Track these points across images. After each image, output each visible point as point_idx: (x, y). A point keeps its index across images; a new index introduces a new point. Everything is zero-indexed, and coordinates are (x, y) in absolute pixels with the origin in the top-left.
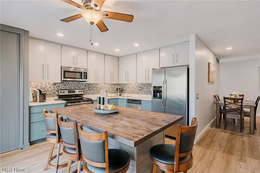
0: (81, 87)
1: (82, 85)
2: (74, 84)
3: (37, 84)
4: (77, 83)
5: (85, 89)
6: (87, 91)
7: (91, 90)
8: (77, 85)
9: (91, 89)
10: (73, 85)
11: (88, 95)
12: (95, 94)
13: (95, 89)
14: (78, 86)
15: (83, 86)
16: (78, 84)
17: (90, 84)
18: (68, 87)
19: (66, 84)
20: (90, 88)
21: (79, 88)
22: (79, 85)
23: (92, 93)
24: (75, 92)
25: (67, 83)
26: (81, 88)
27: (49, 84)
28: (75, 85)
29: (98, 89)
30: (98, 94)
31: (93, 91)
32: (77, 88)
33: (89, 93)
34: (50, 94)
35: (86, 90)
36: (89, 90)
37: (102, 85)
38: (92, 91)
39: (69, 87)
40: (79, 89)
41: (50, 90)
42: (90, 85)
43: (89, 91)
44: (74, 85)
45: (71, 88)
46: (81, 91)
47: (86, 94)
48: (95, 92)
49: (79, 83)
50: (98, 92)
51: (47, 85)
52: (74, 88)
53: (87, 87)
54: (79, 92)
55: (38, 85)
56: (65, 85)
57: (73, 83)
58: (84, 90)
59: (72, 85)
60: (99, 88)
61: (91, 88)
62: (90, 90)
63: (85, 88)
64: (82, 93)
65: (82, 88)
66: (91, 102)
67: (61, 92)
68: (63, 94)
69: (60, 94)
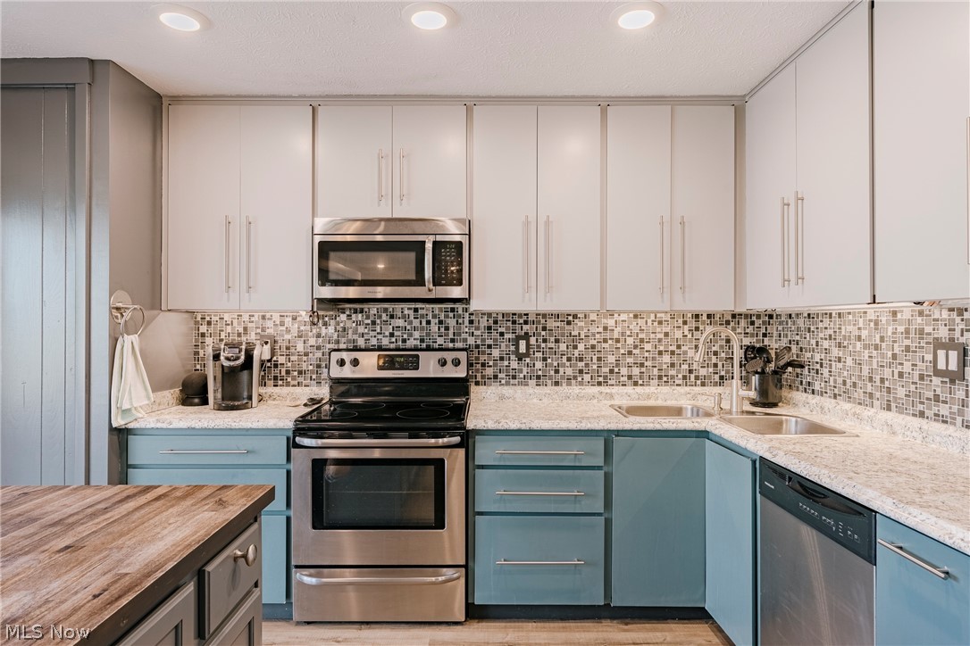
0: (464, 336)
1: (471, 322)
2: (422, 316)
3: (246, 317)
4: (440, 309)
5: (489, 347)
6: (506, 363)
7: (527, 355)
8: (441, 322)
9: (528, 346)
10: (416, 323)
11: (508, 384)
12: (557, 384)
13: (563, 347)
14: (447, 328)
15: (477, 329)
16: (447, 317)
17: (520, 316)
18: (387, 334)
19: (380, 317)
20: (523, 344)
21: (453, 341)
22: (452, 322)
23: (538, 377)
24: (417, 368)
25: (386, 310)
26: (465, 340)
27: (294, 319)
28: (428, 322)
29: (581, 347)
30: (581, 383)
31: (545, 359)
32: (440, 341)
33: (514, 377)
34: (300, 373)
35: (496, 353)
36: (513, 357)
37: (611, 322)
38: (539, 365)
39: (392, 335)
40: (451, 345)
41: (300, 347)
42: (526, 322)
43: (514, 364)
44: (424, 323)
45: (404, 341)
46: (457, 363)
47: (496, 377)
48: (557, 371)
49: (451, 315)
50: (581, 372)
51: (288, 321)
52: (422, 341)
53: (502, 334)
54: (443, 363)
55: (250, 325)
56: (374, 323)
57: (416, 310)
58: (484, 353)
59: (411, 323)
60: (595, 342)
61: (533, 340)
62: (520, 358)
63: (491, 342)
64: (461, 373)
65: (471, 341)
66: (457, 439)
67: (342, 363)
68: (347, 372)
69: (337, 372)
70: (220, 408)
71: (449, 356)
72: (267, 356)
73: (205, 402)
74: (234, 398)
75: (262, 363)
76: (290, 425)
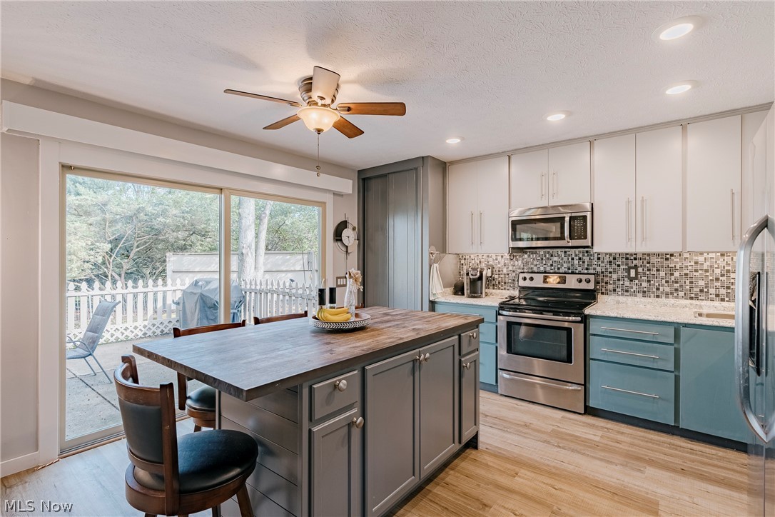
0: (594, 266)
1: (599, 259)
2: (569, 255)
3: (480, 256)
4: (580, 252)
5: (610, 273)
6: (621, 283)
7: (636, 278)
8: (580, 259)
9: (637, 273)
10: (565, 259)
11: (622, 295)
12: (658, 296)
13: (662, 274)
14: (584, 262)
15: (603, 262)
16: (583, 256)
17: (631, 255)
18: (549, 265)
19: (545, 256)
20: (633, 273)
21: (587, 269)
22: (586, 259)
23: (644, 292)
24: (565, 283)
25: (549, 252)
26: (595, 269)
27: (502, 257)
28: (573, 259)
29: (677, 274)
30: (677, 297)
31: (649, 281)
32: (580, 269)
33: (627, 291)
34: (505, 283)
35: (615, 276)
36: (626, 279)
37: (701, 259)
38: (645, 284)
39: (552, 265)
40: (586, 271)
41: (505, 271)
42: (635, 259)
43: (627, 283)
44: (570, 259)
45: (559, 269)
46: (588, 281)
47: (614, 290)
48: (658, 289)
49: (586, 254)
50: (676, 290)
51: (499, 258)
52: (569, 269)
53: (619, 266)
54: (580, 281)
55: (482, 260)
56: (542, 259)
57: (565, 252)
58: (607, 276)
59: (562, 259)
60: (688, 272)
61: (640, 270)
62: (631, 280)
63: (612, 270)
64: (591, 286)
65: (599, 269)
67: (525, 279)
68: (527, 284)
69: (522, 283)
70: (469, 297)
71: (584, 277)
72: (489, 275)
73: (463, 294)
74: (475, 293)
75: (487, 278)
76: (497, 305)
